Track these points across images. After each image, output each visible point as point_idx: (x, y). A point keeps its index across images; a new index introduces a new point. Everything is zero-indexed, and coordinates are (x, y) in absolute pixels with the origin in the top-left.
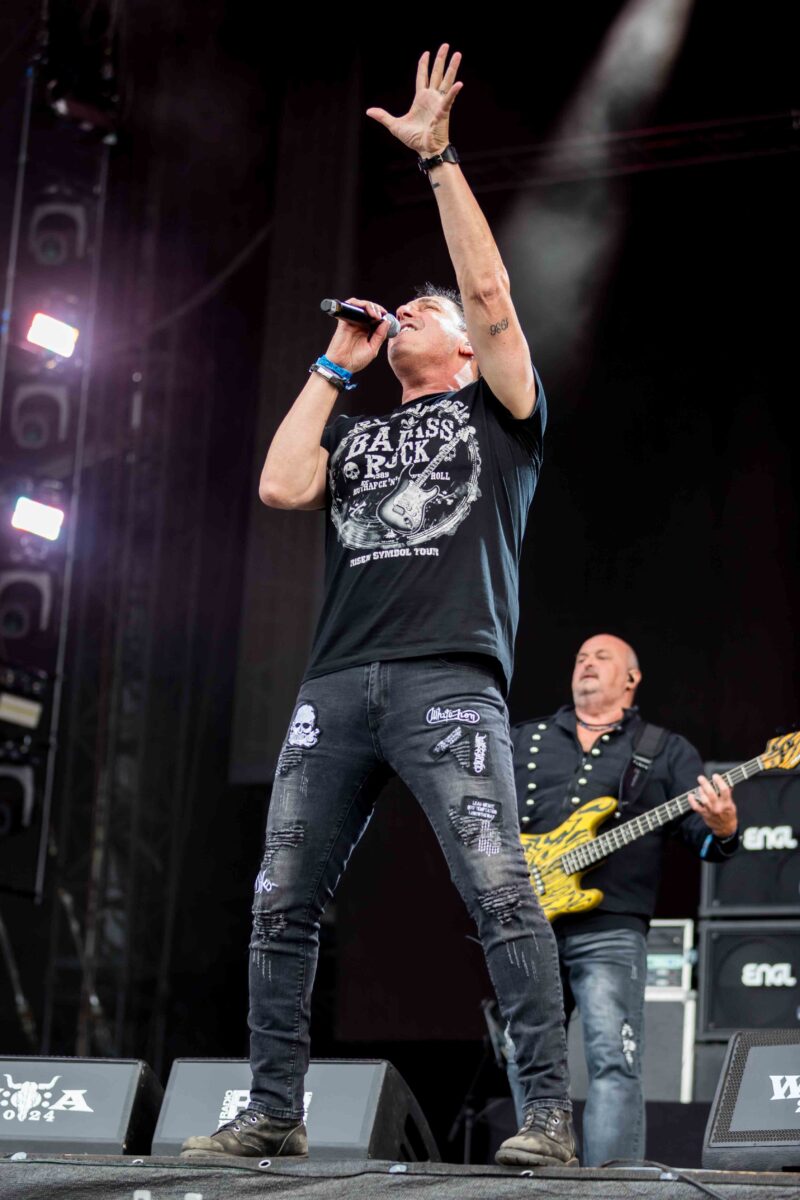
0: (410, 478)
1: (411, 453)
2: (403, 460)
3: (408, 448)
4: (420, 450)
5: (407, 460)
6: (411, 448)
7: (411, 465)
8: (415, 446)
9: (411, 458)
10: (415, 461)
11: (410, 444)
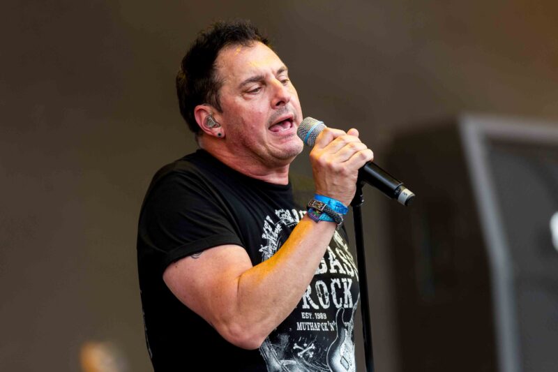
0: (344, 327)
1: (340, 293)
2: (335, 301)
3: (336, 285)
4: (347, 293)
5: (339, 302)
6: (340, 287)
7: (342, 310)
8: (342, 284)
9: (341, 299)
10: (346, 306)
11: (338, 281)
